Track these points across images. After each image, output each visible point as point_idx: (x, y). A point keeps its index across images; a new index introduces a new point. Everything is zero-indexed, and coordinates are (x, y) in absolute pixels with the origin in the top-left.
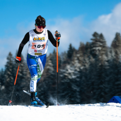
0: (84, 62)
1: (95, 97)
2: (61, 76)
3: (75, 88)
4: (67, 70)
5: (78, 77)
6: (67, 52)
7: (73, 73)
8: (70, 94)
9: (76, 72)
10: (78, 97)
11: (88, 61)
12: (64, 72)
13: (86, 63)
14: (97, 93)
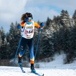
0: (56, 28)
1: (63, 49)
2: (43, 36)
3: (51, 44)
4: (46, 33)
5: (52, 37)
6: (46, 22)
7: (50, 34)
8: (48, 47)
9: (52, 34)
10: (53, 48)
11: (58, 27)
12: (45, 34)
13: (57, 28)
14: (64, 46)
